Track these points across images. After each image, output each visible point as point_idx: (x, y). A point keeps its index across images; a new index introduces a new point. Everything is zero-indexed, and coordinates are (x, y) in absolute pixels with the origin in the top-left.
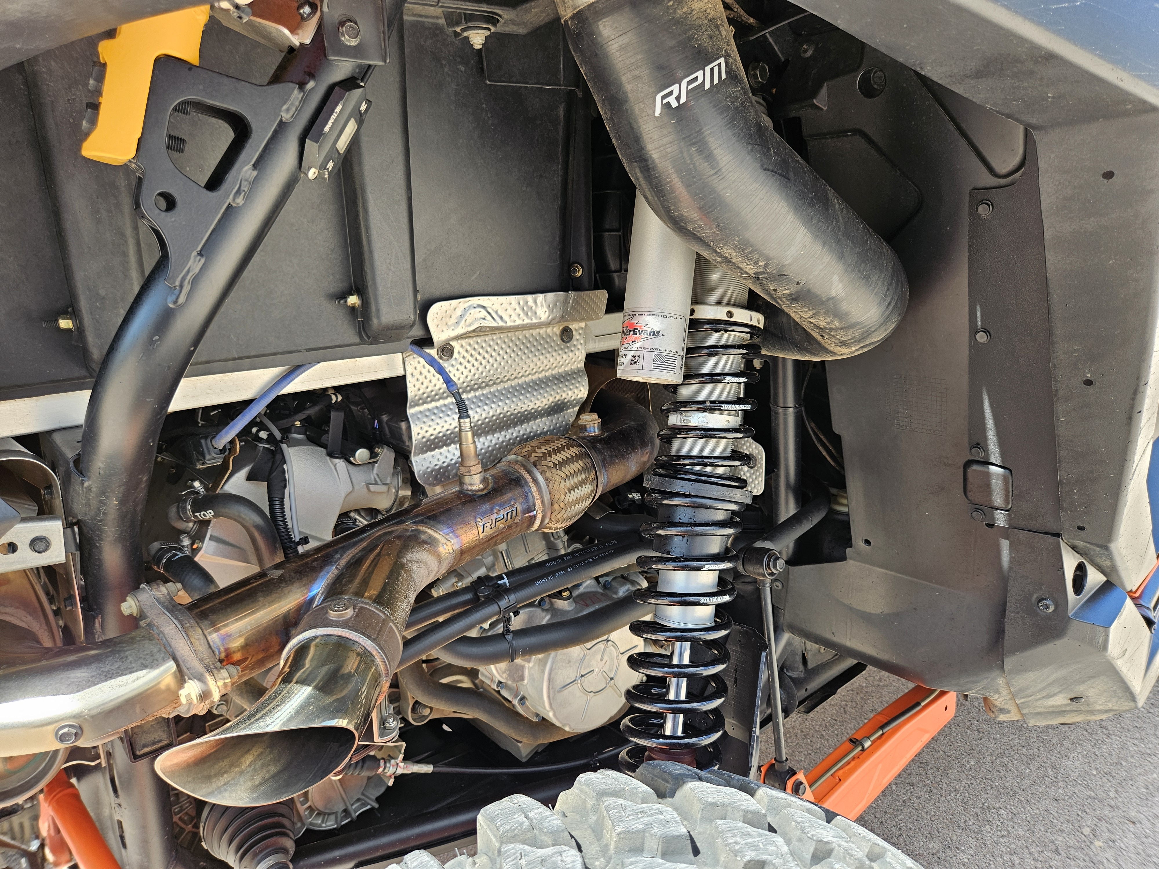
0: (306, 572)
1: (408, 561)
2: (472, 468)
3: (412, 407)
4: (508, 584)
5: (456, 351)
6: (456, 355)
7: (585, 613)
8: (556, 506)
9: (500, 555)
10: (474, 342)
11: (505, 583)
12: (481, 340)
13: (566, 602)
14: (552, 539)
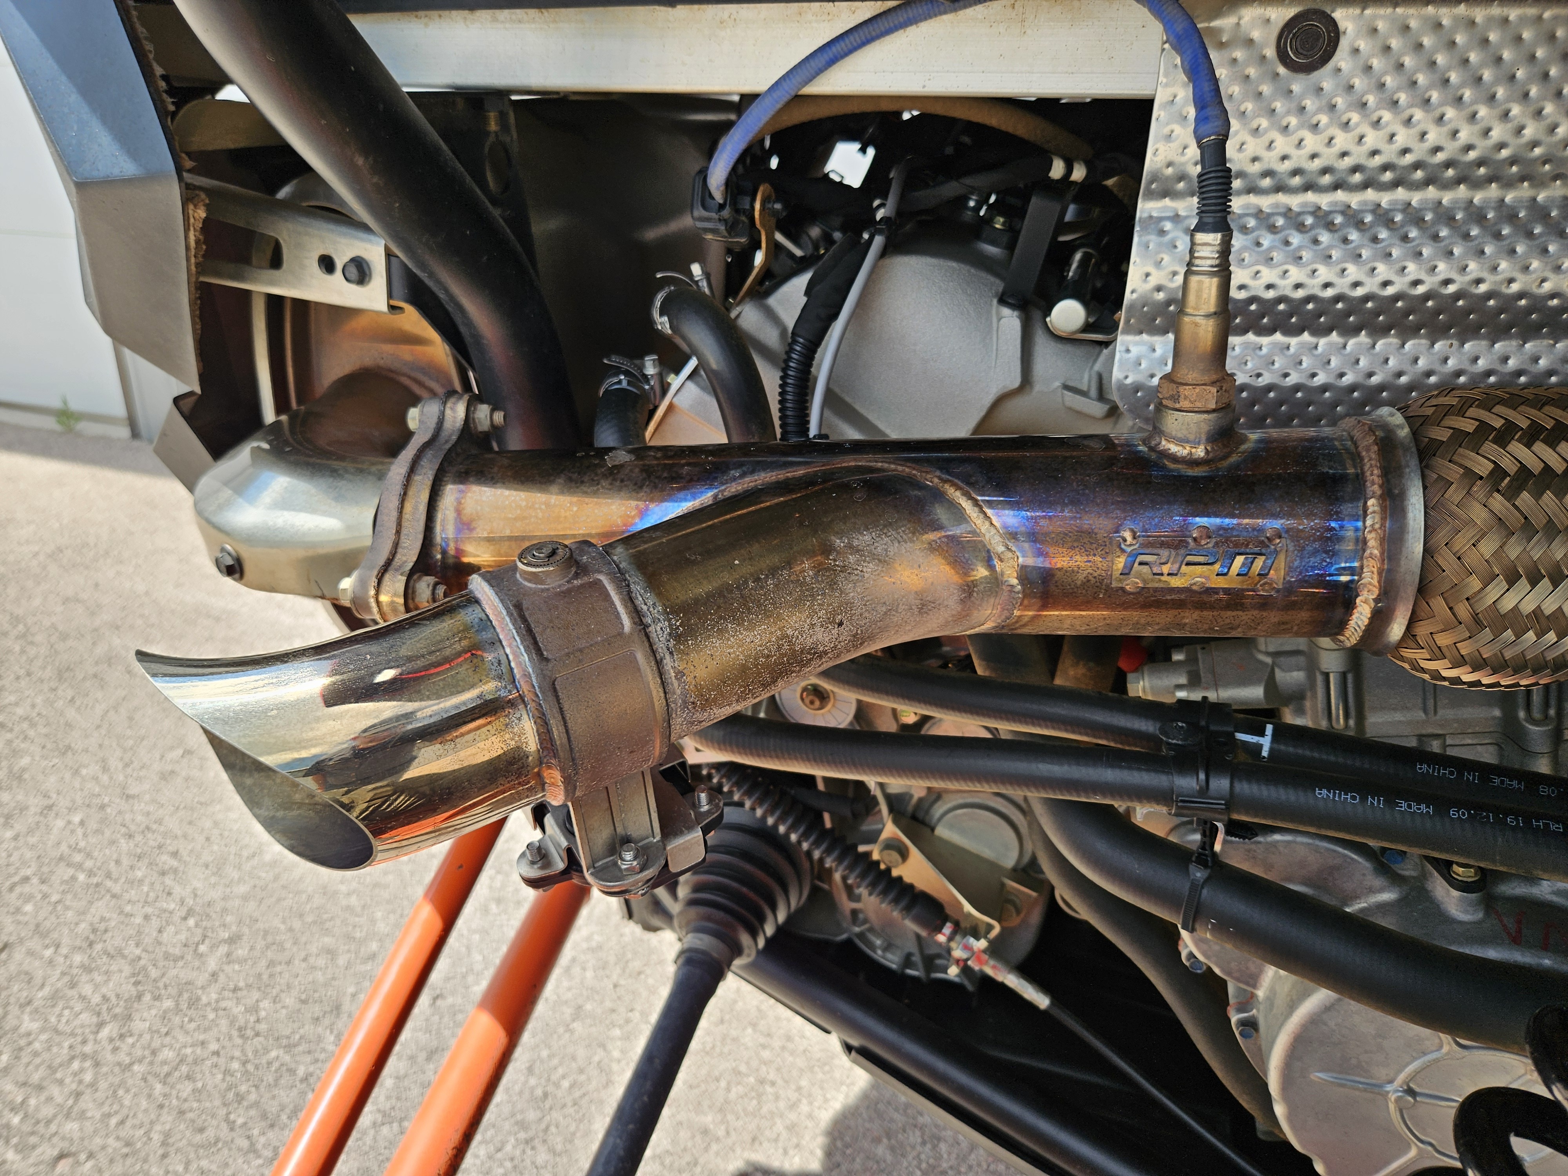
0: (659, 477)
1: (850, 546)
2: (1186, 391)
3: (1151, 195)
4: (1265, 753)
5: (1344, 44)
6: (1342, 59)
7: (1492, 954)
8: (1439, 604)
9: (1319, 679)
10: (1425, 19)
11: (1260, 746)
12: (1456, 19)
13: (1455, 893)
14: (1522, 714)
